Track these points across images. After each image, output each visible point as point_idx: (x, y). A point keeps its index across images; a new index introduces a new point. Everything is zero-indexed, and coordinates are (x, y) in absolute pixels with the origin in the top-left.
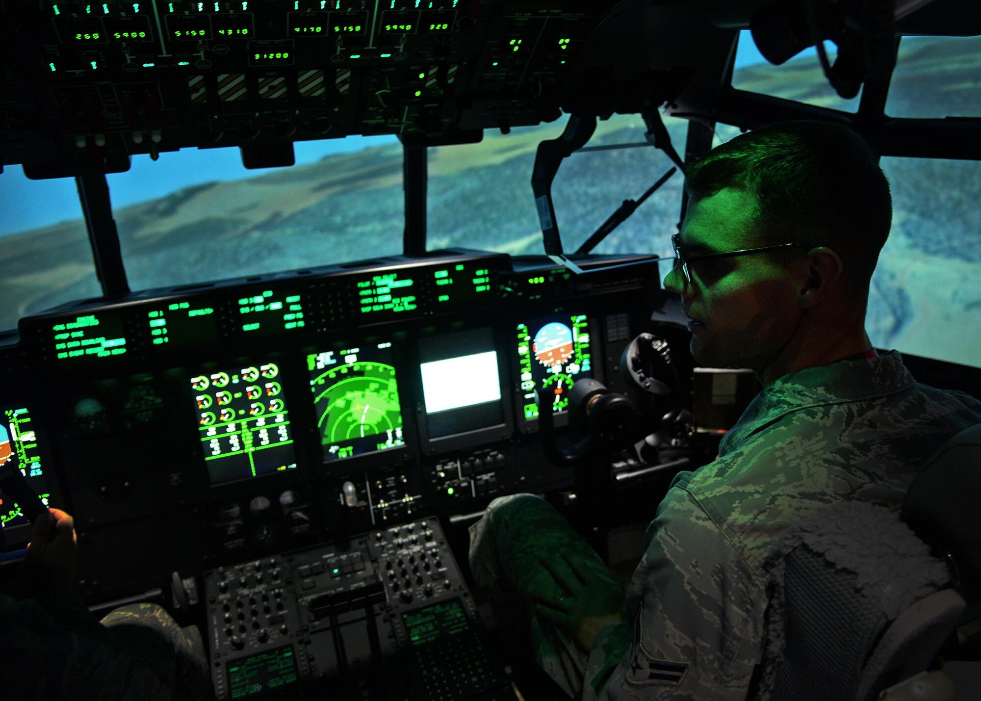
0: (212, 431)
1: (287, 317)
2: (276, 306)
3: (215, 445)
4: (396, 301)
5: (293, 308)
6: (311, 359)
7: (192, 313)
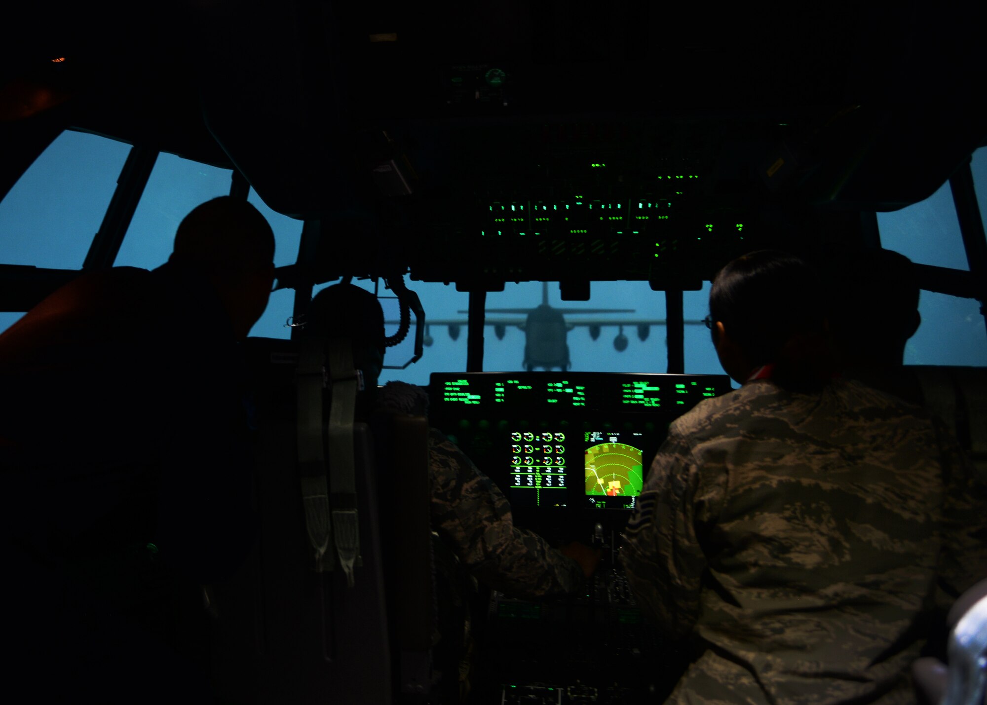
0: (518, 470)
1: (575, 398)
2: (569, 391)
3: (518, 479)
4: (647, 399)
5: (579, 393)
6: (587, 434)
7: (520, 387)
